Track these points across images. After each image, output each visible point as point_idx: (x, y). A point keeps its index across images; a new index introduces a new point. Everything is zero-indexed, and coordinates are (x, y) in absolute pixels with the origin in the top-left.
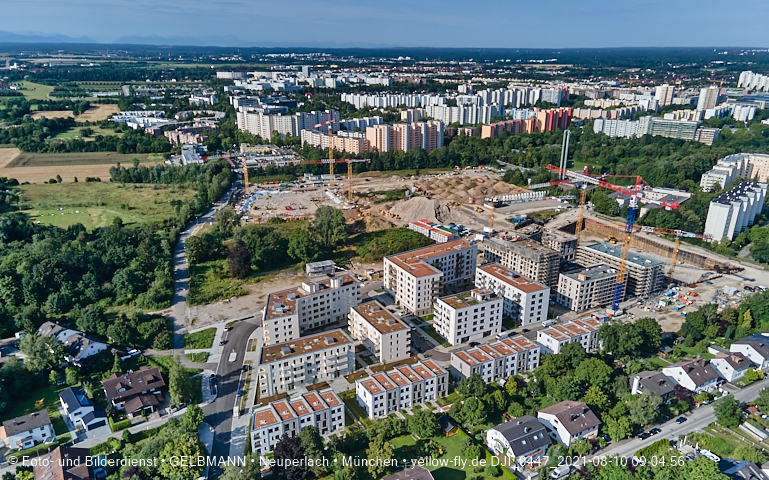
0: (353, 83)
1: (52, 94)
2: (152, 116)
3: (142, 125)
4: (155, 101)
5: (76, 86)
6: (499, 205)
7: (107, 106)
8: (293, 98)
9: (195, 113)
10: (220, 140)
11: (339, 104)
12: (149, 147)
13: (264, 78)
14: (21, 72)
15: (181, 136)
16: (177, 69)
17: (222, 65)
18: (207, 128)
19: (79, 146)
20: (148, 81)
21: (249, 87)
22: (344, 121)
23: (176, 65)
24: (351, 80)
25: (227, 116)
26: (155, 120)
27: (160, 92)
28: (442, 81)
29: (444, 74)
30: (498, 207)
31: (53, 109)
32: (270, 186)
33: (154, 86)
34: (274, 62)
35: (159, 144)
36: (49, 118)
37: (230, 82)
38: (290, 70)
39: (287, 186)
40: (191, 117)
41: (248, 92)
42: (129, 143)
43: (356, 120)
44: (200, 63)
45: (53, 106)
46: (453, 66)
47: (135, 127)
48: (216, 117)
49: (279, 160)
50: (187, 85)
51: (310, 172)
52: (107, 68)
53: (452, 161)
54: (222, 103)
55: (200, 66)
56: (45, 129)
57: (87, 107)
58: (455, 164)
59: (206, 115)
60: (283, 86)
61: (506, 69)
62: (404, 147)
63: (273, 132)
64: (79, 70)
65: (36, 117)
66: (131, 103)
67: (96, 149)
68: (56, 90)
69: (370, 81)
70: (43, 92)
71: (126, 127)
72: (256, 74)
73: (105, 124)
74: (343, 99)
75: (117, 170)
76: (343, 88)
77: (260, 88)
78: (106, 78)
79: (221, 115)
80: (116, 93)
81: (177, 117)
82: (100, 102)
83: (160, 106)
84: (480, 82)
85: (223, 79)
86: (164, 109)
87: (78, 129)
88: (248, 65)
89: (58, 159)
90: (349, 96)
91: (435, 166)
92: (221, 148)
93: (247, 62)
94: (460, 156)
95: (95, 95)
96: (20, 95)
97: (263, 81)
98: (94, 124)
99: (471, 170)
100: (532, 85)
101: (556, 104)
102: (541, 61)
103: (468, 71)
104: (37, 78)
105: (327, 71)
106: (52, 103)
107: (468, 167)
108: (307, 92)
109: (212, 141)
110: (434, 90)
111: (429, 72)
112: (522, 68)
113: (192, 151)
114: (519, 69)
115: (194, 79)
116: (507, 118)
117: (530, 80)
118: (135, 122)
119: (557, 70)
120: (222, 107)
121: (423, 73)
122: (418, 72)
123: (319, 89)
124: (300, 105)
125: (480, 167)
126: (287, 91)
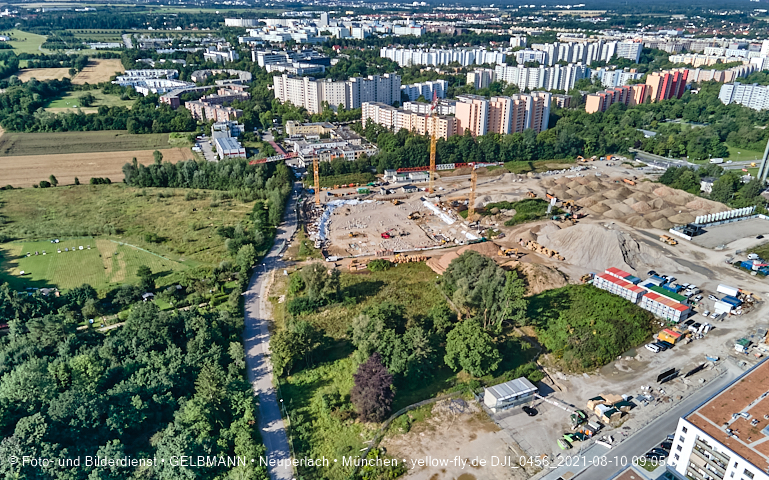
0: (380, 33)
1: (44, 46)
2: (164, 77)
4: (164, 56)
5: (71, 35)
6: (694, 231)
7: (108, 62)
8: (321, 52)
9: (214, 72)
10: (256, 115)
11: (378, 61)
12: (168, 125)
13: (281, 27)
14: (12, 19)
15: (208, 109)
16: (180, 15)
17: (227, 11)
18: (236, 97)
19: (80, 122)
20: (150, 28)
21: (267, 38)
22: (404, 87)
23: (178, 10)
24: (378, 29)
25: (254, 77)
26: (168, 83)
27: (166, 42)
28: (478, 31)
29: (475, 22)
30: (695, 235)
31: (46, 66)
32: (344, 191)
33: (157, 35)
34: (281, 8)
35: (182, 121)
36: (40, 78)
37: (241, 31)
38: (303, 17)
39: (369, 192)
40: (211, 80)
41: (268, 44)
42: (142, 118)
43: (420, 85)
44: (202, 7)
45: (46, 62)
46: (477, 12)
47: (146, 93)
48: (242, 79)
49: (349, 148)
50: (195, 33)
51: (391, 168)
52: (104, 13)
53: (574, 150)
54: (243, 60)
55: (205, 11)
56: (35, 96)
57: (85, 63)
58: (577, 154)
59: (228, 76)
60: (305, 36)
61: (539, 16)
62: (504, 127)
63: (322, 103)
64: (74, 16)
65: (25, 78)
66: (137, 58)
67: (100, 127)
68: (49, 40)
69: (399, 32)
70: (30, 43)
71: (134, 93)
72: (269, 22)
73: (108, 88)
74: (383, 55)
75: (132, 168)
76: (371, 39)
77: (280, 39)
78: (104, 25)
79: (246, 76)
80: (117, 45)
81: (194, 79)
82: (99, 56)
83: (171, 63)
84: (523, 32)
85: (234, 28)
86: (178, 67)
87: (76, 95)
88: (254, 11)
89: (53, 143)
90: (390, 51)
91: (551, 157)
92: (260, 126)
93: (253, 7)
94: (583, 142)
95: (94, 46)
96: (9, 47)
97: (281, 30)
98: (95, 87)
99: (598, 161)
100: (585, 36)
101: (634, 61)
102: (568, 7)
103: (497, 19)
104: (29, 26)
105: (344, 18)
106: (44, 57)
107: (594, 157)
108: (334, 44)
109: (248, 116)
110: (477, 42)
111: (456, 20)
112: (555, 15)
113: (226, 133)
114: (552, 16)
115: (200, 27)
116: (593, 81)
117: (579, 30)
118: (144, 85)
119: (595, 17)
120: (245, 65)
121: (451, 21)
122: (444, 20)
123: (346, 41)
124: (334, 62)
125: (609, 157)
126: (310, 43)
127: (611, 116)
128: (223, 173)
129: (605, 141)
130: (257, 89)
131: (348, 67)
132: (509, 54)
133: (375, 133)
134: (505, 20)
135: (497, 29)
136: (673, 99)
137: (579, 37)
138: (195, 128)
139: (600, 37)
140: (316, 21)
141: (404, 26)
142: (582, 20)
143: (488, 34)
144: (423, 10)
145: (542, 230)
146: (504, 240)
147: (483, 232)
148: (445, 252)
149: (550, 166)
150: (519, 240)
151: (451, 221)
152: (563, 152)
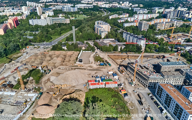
145: (51, 79)
146: (45, 89)
147: (33, 90)
148: (34, 107)
149: (15, 56)
150: (50, 87)
151: (13, 94)
152: (14, 50)
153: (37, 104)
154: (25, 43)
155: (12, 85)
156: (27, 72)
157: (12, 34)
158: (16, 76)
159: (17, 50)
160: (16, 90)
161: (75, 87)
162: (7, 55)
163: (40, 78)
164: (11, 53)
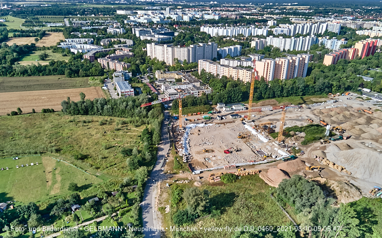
0: (197, 18)
1: (23, 25)
2: (86, 43)
3: (80, 51)
4: (86, 31)
5: (38, 19)
7: (56, 34)
8: (168, 29)
9: (113, 40)
10: (138, 66)
11: (200, 34)
12: (88, 73)
13: (146, 15)
14: (8, 10)
15: (111, 63)
16: (94, 8)
17: (117, 6)
18: (126, 55)
19: (39, 71)
20: (78, 15)
21: (139, 21)
22: (218, 49)
23: (92, 6)
24: (196, 16)
25: (134, 44)
26: (88, 47)
27: (87, 23)
28: (248, 17)
29: (245, 12)
31: (23, 36)
32: (195, 117)
33: (82, 19)
34: (144, 5)
35: (96, 70)
37: (125, 17)
38: (156, 10)
39: (210, 118)
40: (111, 45)
41: (140, 24)
42: (74, 68)
43: (227, 49)
44: (105, 4)
45: (23, 34)
46: (244, 7)
47: (76, 53)
48: (128, 44)
49: (192, 89)
50: (102, 18)
51: (221, 102)
52: (55, 7)
54: (128, 34)
55: (106, 6)
57: (44, 34)
59: (120, 42)
60: (159, 20)
61: (276, 9)
63: (174, 59)
64: (40, 9)
65: (10, 43)
66: (71, 32)
67: (49, 74)
68: (26, 22)
69: (207, 17)
70: (16, 23)
71: (69, 52)
72: (139, 12)
73: (56, 49)
74: (201, 30)
75: (67, 103)
76: (193, 21)
77: (146, 21)
78: (55, 14)
79: (130, 42)
80: (61, 24)
81: (102, 44)
82: (54, 31)
83: (89, 35)
84: (271, 18)
85: (121, 15)
87: (37, 53)
88: (131, 6)
89: (22, 84)
90: (205, 28)
93: (130, 4)
94: (332, 85)
95: (49, 25)
96: (4, 25)
97: (146, 16)
98: (48, 49)
99: (340, 96)
100: (305, 19)
101: (337, 34)
102: (289, 4)
103: (255, 11)
104: (16, 14)
105: (177, 10)
106: (22, 31)
107: (338, 94)
108: (174, 24)
109: (133, 67)
110: (249, 23)
111: (234, 11)
112: (285, 9)
113: (122, 78)
114: (283, 9)
115: (104, 15)
116: (320, 46)
117: (301, 16)
118: (75, 48)
119: (306, 10)
120: (129, 36)
121: (232, 11)
122: (228, 11)
123: (181, 22)
124: (176, 34)
125: (347, 94)
126: (162, 23)
127: (341, 67)
128: (122, 107)
129: (344, 84)
130: (137, 50)
131: (184, 37)
132: (269, 29)
133: (207, 79)
134: (259, 11)
135: (257, 16)
136: (371, 56)
137: (302, 20)
138: (104, 74)
139: (313, 20)
140: (163, 12)
141: (209, 14)
142: (300, 11)
143: (253, 18)
144: (216, 6)
145: (327, 149)
146: (305, 156)
147: (289, 149)
148: (269, 166)
149: (314, 100)
150: (315, 157)
151: (265, 140)
152: (320, 91)
153: (276, 165)
154: (346, 86)
155: (275, 131)
156: (305, 124)
157: (342, 67)
158: (287, 123)
159: (325, 92)
160: (271, 138)
161: (355, 181)
162: (304, 94)
163: (314, 140)
164: (313, 94)
